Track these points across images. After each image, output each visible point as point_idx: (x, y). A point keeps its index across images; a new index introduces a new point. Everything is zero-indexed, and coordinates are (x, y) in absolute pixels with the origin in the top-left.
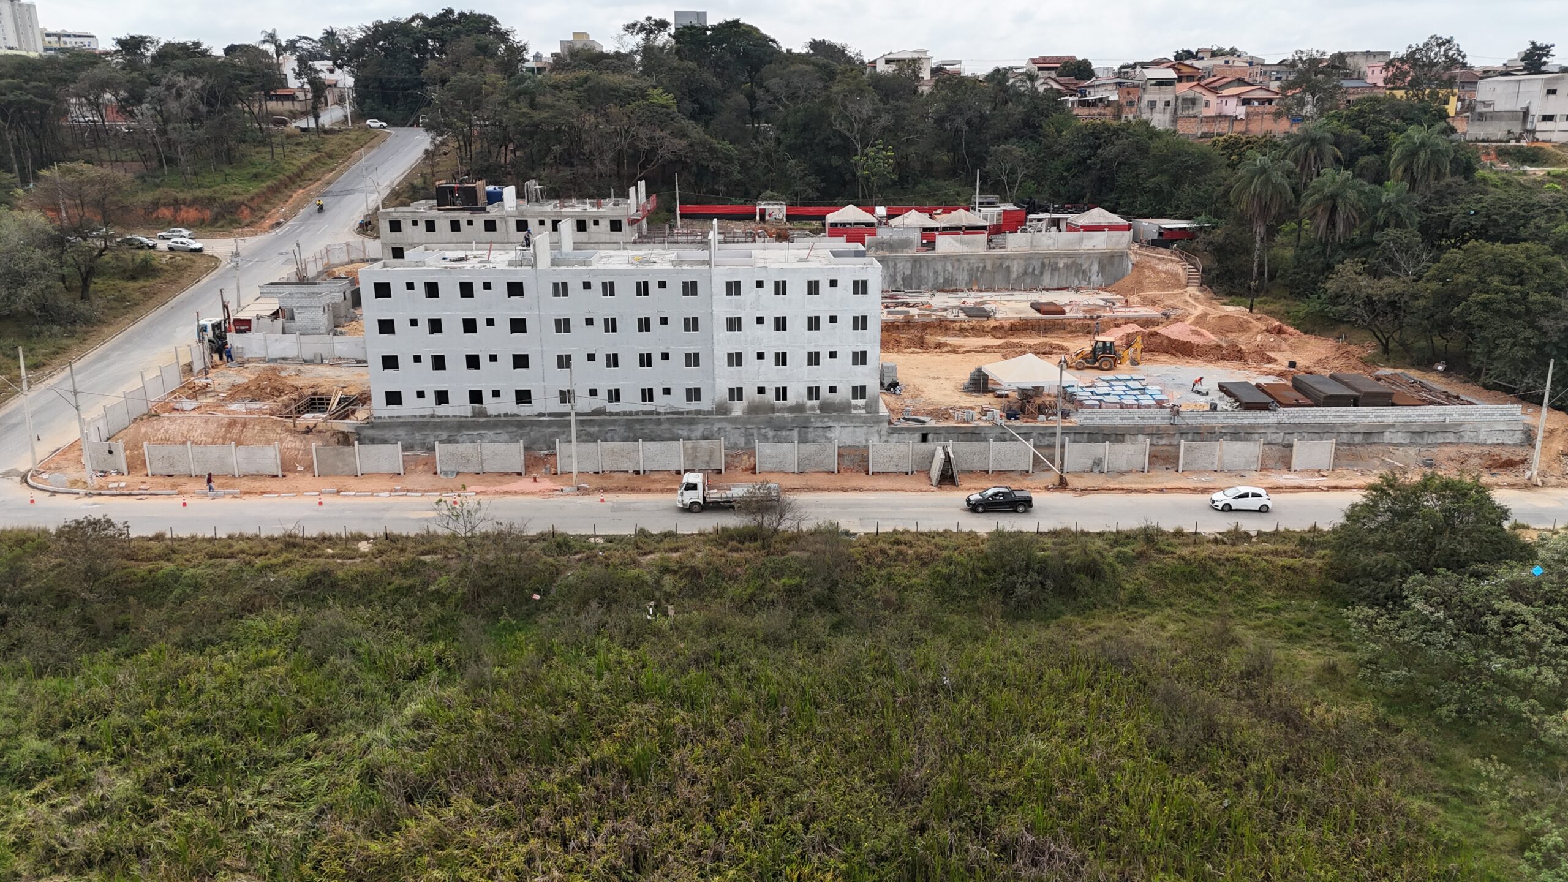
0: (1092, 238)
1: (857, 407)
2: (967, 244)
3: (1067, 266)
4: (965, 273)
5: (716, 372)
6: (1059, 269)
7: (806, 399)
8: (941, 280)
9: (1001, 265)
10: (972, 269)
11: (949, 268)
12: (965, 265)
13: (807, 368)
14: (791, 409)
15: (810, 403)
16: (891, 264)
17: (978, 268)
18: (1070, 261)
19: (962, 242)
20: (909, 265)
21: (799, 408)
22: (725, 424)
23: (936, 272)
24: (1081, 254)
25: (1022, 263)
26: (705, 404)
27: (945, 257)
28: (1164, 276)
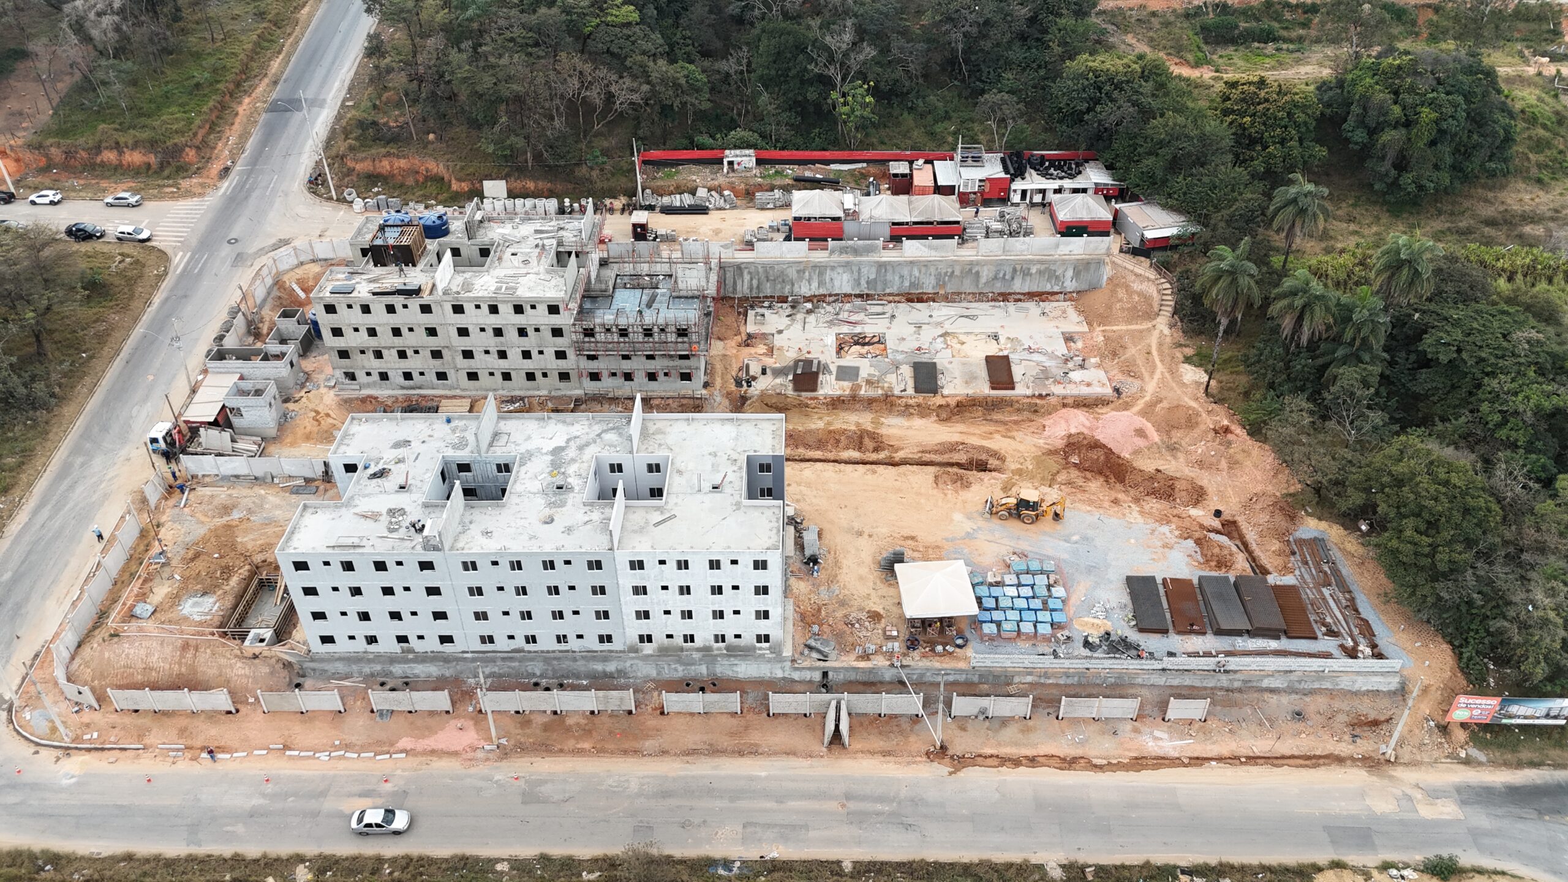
0: (1069, 243)
1: (760, 649)
2: (936, 249)
3: (1040, 272)
4: (933, 277)
5: (626, 623)
6: (1031, 275)
7: (713, 643)
8: (907, 284)
9: (970, 270)
10: (940, 274)
11: (916, 273)
12: (932, 270)
13: (712, 621)
14: (698, 650)
15: (716, 645)
16: (855, 269)
17: (946, 274)
18: (1043, 267)
19: (930, 247)
20: (874, 270)
21: (706, 649)
22: (636, 661)
23: (902, 277)
24: (1055, 261)
25: (993, 269)
26: (617, 645)
27: (911, 262)
28: (1137, 298)
